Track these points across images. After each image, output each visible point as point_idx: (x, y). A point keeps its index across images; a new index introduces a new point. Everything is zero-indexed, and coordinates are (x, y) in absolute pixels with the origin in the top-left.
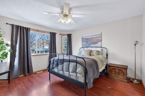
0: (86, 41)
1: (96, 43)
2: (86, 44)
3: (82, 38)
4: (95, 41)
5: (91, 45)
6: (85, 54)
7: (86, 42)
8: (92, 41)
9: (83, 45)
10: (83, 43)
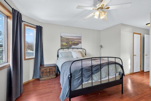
0: (67, 41)
1: (77, 44)
2: (66, 44)
3: (61, 37)
4: (76, 42)
5: (71, 46)
6: (79, 56)
7: (66, 43)
8: (73, 42)
9: (62, 45)
10: (63, 43)
